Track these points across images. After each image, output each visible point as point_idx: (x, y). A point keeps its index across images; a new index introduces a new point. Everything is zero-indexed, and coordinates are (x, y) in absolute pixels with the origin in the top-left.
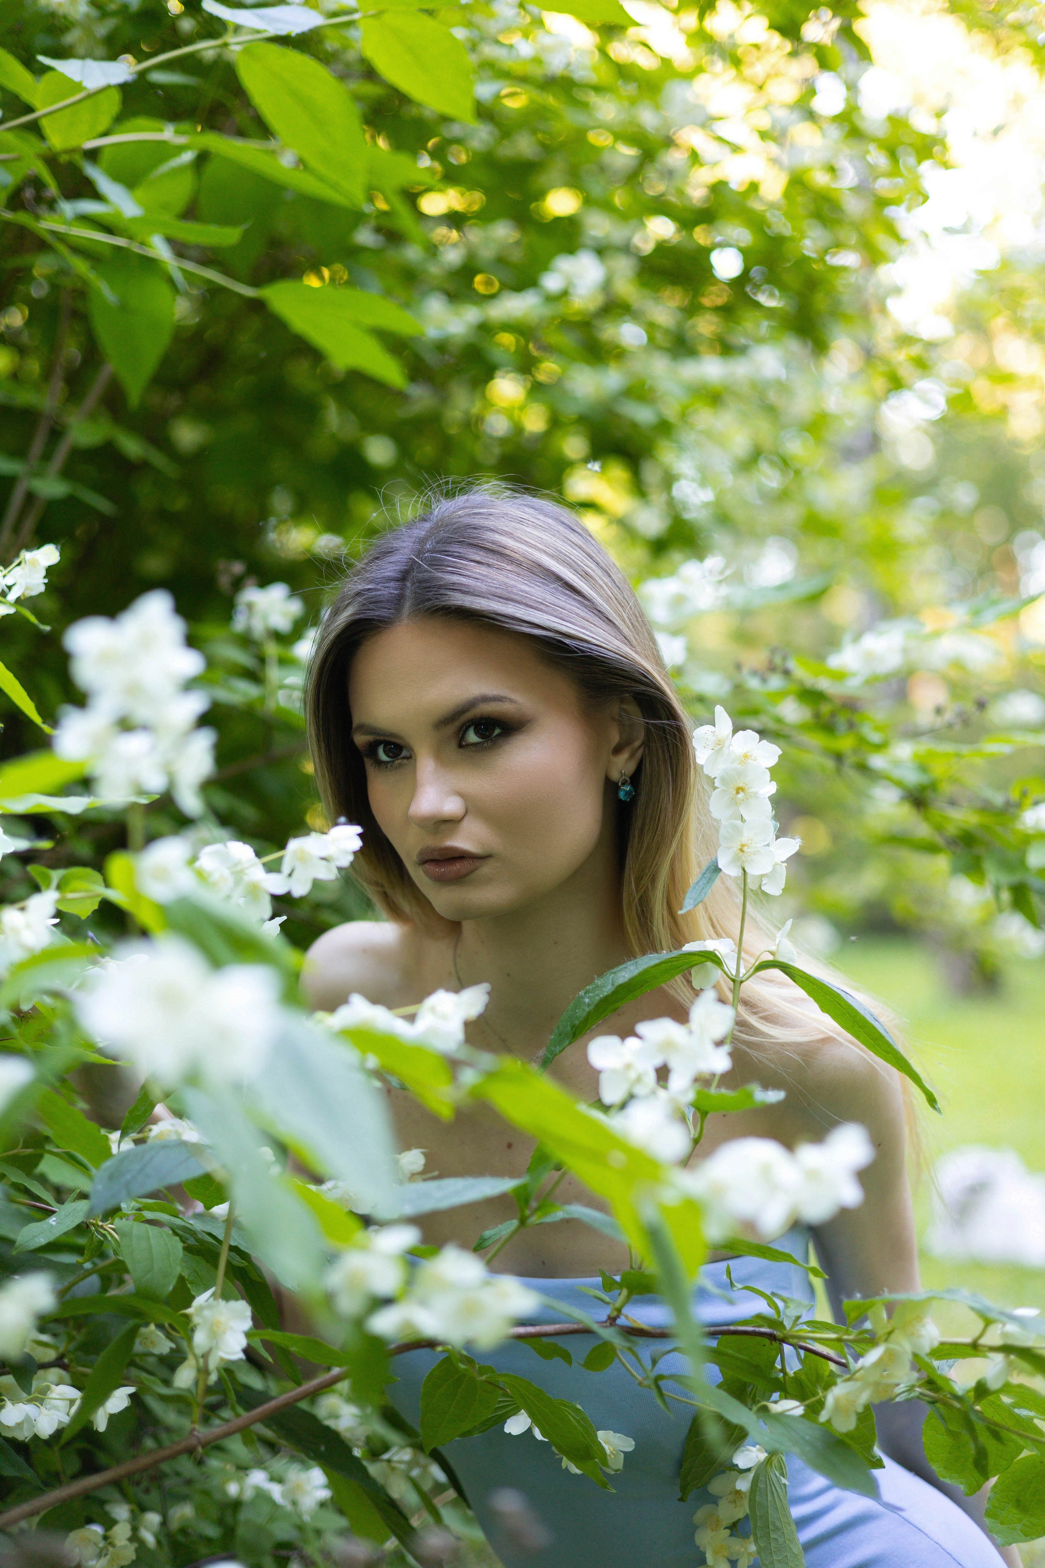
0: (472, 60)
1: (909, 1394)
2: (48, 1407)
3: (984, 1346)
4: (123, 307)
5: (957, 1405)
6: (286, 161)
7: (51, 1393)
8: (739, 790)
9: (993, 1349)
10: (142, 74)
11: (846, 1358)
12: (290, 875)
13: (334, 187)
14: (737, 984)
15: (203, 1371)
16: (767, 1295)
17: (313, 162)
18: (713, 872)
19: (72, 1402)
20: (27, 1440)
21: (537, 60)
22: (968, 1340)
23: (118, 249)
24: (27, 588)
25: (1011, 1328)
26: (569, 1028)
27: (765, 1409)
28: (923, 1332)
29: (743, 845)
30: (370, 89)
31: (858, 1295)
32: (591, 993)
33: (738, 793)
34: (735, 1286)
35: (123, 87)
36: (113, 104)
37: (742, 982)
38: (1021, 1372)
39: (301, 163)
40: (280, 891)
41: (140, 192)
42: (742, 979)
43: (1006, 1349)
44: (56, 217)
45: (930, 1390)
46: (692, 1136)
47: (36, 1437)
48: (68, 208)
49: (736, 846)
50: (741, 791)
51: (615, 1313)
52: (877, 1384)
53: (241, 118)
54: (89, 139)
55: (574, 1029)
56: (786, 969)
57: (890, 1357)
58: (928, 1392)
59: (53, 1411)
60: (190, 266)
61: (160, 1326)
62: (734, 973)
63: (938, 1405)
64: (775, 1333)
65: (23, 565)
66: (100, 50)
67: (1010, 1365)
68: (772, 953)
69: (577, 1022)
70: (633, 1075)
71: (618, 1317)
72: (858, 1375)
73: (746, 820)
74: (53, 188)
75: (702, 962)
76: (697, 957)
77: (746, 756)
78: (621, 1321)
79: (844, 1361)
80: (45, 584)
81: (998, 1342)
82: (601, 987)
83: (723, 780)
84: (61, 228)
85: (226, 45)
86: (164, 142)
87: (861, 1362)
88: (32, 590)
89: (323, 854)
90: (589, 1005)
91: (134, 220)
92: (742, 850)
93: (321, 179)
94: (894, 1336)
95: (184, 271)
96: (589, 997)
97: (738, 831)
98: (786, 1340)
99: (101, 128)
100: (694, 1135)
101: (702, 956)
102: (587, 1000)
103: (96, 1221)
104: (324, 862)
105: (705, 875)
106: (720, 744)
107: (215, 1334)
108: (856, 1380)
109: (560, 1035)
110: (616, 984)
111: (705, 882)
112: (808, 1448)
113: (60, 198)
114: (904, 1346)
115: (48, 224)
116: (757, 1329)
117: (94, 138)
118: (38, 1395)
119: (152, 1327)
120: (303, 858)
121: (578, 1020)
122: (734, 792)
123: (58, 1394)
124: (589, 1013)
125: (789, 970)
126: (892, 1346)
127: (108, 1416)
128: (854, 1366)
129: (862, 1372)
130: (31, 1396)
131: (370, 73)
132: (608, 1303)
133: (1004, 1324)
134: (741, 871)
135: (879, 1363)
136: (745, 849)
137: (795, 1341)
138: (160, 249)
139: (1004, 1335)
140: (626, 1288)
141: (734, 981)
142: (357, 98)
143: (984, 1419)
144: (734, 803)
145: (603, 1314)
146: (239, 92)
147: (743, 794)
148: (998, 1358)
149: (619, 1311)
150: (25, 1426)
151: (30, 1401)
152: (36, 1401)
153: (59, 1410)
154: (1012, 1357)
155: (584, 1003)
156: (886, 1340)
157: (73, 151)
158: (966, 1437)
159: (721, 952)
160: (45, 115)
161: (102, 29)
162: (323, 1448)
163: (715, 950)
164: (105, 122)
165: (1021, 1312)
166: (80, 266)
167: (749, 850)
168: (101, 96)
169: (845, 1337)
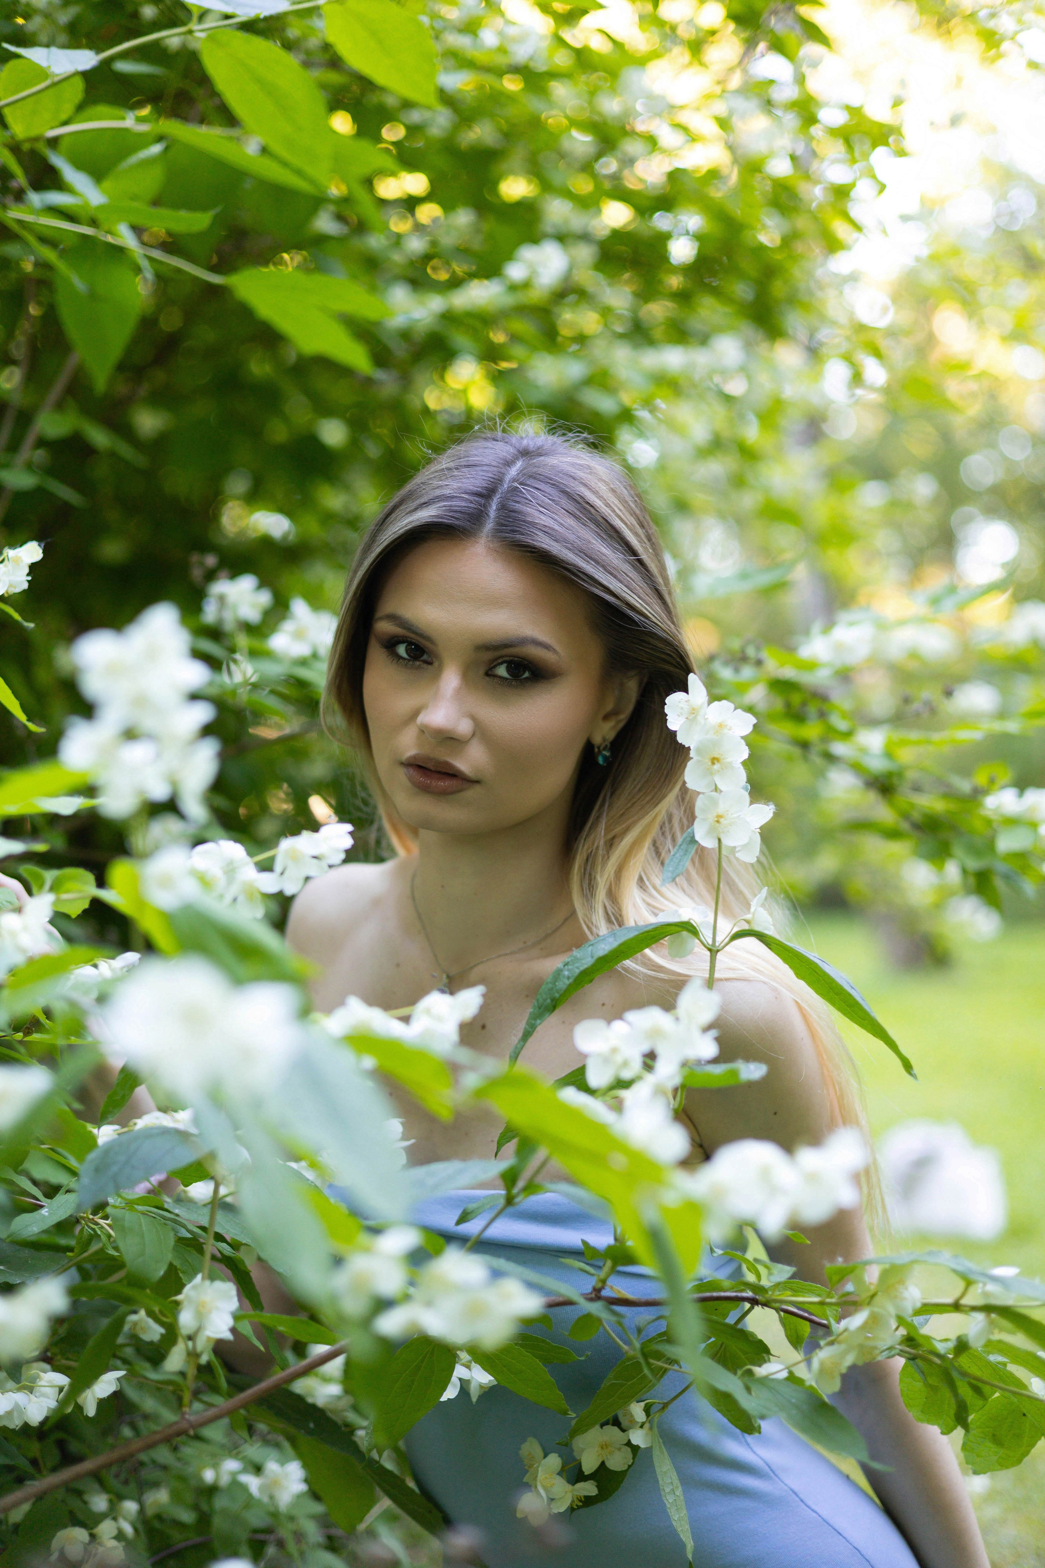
0: (436, 48)
1: (890, 1352)
2: (37, 1394)
3: (966, 1306)
4: (93, 295)
5: (937, 1361)
6: (251, 148)
7: (40, 1381)
8: (714, 760)
9: (974, 1309)
10: (106, 64)
11: (827, 1320)
12: (282, 874)
13: (299, 173)
14: (714, 954)
15: (193, 1355)
16: (749, 1261)
17: (276, 147)
18: (689, 844)
19: (61, 1389)
20: (17, 1428)
21: (502, 50)
22: (949, 1300)
23: (84, 237)
24: (10, 586)
25: (991, 1287)
26: (549, 1001)
27: (750, 1373)
28: (906, 1294)
29: (719, 816)
30: (334, 77)
31: (840, 1259)
32: (571, 965)
33: (713, 763)
34: (715, 1252)
35: (86, 75)
36: (76, 91)
37: (718, 951)
38: (1001, 1330)
39: (264, 150)
40: (273, 889)
41: (107, 184)
42: (719, 948)
43: (988, 1309)
44: (22, 207)
45: (908, 1346)
46: (671, 1106)
47: (26, 1425)
48: (35, 198)
49: (711, 817)
50: (716, 762)
51: (600, 1285)
52: (861, 1347)
53: (204, 105)
54: (52, 128)
55: (554, 1002)
56: (761, 937)
57: (874, 1321)
58: (908, 1349)
59: (42, 1399)
60: (157, 254)
61: (150, 1314)
62: (710, 942)
63: (919, 1361)
64: (757, 1297)
65: (6, 561)
66: (63, 38)
67: (992, 1323)
68: (748, 922)
69: (557, 995)
70: (619, 1059)
71: (603, 1288)
72: (841, 1338)
73: (722, 789)
74: (20, 178)
75: (678, 932)
76: (673, 928)
77: (721, 726)
78: (604, 1293)
79: (825, 1322)
80: (28, 581)
81: (979, 1302)
82: (581, 959)
83: (699, 751)
84: (29, 218)
85: (190, 32)
86: (126, 130)
87: (844, 1323)
88: (15, 587)
89: (315, 853)
90: (568, 978)
91: (101, 208)
92: (718, 822)
93: (285, 164)
94: (877, 1299)
95: (151, 259)
96: (568, 970)
97: (715, 803)
98: (768, 1304)
99: (64, 117)
100: (674, 1105)
101: (678, 926)
102: (566, 973)
103: (87, 1214)
104: (315, 861)
105: (682, 847)
106: (694, 713)
107: (201, 1316)
108: (839, 1343)
109: (540, 1008)
110: (596, 957)
111: (682, 853)
112: (794, 1412)
113: (29, 190)
114: (887, 1308)
115: (15, 213)
116: (739, 1294)
117: (57, 127)
118: (27, 1383)
119: (142, 1313)
120: (295, 857)
121: (558, 993)
122: (710, 763)
123: (48, 1382)
124: (570, 985)
125: (764, 938)
126: (876, 1309)
127: (97, 1401)
128: (838, 1327)
129: (846, 1334)
130: (20, 1384)
131: (335, 62)
132: (592, 1275)
133: (985, 1284)
134: (717, 841)
135: (864, 1327)
136: (722, 820)
137: (777, 1305)
138: (126, 238)
139: (985, 1294)
140: (610, 1259)
141: (710, 950)
142: (323, 86)
143: (964, 1374)
144: (709, 773)
145: (589, 1284)
146: (204, 80)
147: (719, 765)
148: (980, 1317)
149: (604, 1282)
150: (15, 1414)
151: (19, 1390)
152: (25, 1389)
153: (48, 1398)
154: (993, 1316)
155: (564, 976)
156: (869, 1304)
157: (36, 139)
158: (947, 1393)
159: (697, 922)
160: (8, 105)
161: (64, 17)
162: (312, 1425)
163: (690, 919)
164: (68, 109)
165: (1000, 1271)
166: (49, 255)
167: (726, 822)
168: (65, 85)
169: (828, 1300)
